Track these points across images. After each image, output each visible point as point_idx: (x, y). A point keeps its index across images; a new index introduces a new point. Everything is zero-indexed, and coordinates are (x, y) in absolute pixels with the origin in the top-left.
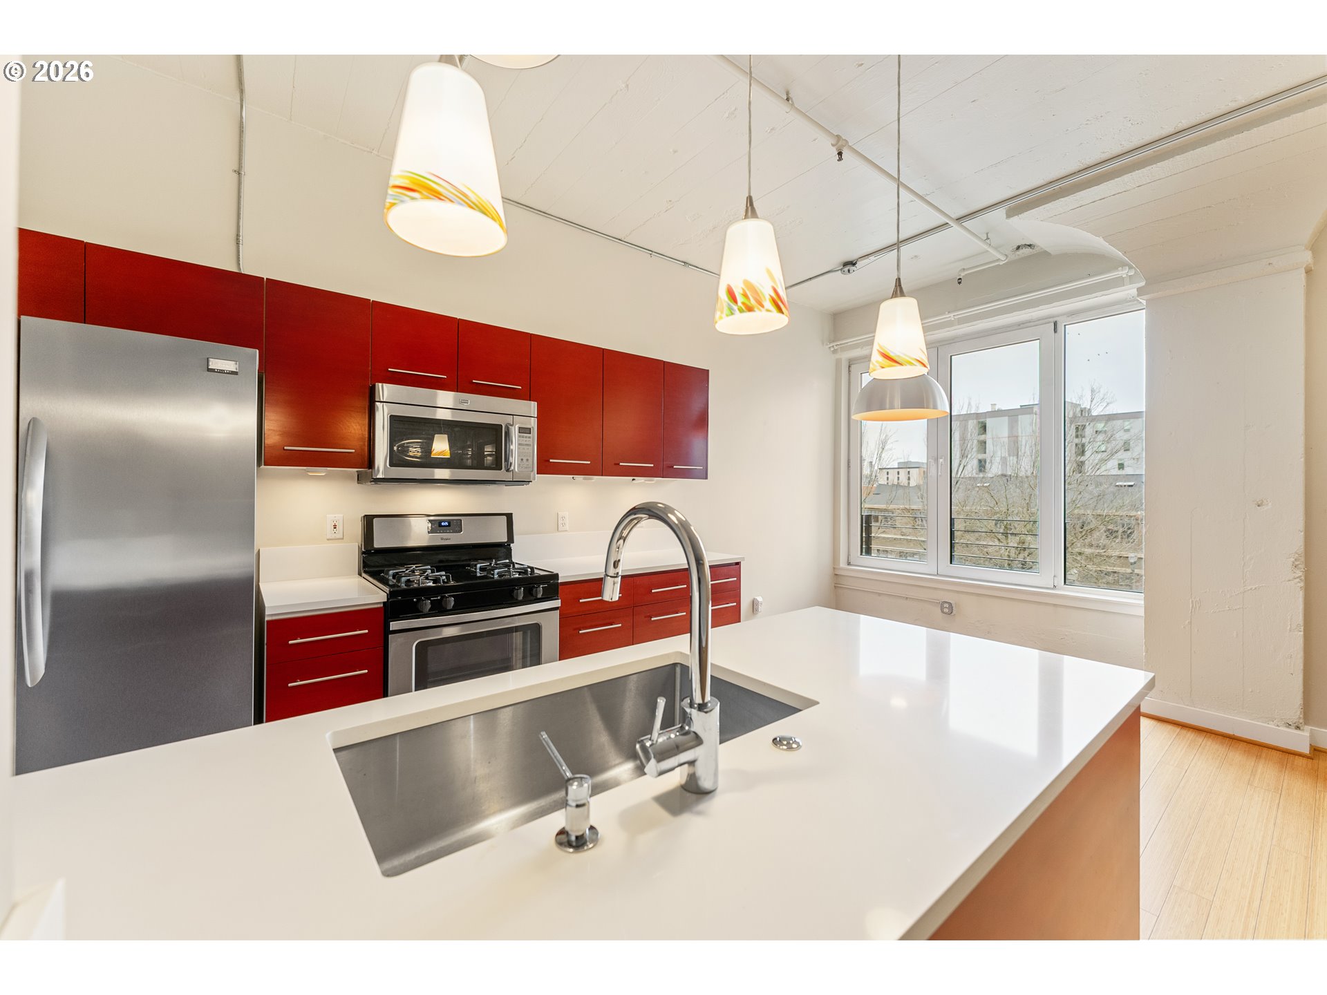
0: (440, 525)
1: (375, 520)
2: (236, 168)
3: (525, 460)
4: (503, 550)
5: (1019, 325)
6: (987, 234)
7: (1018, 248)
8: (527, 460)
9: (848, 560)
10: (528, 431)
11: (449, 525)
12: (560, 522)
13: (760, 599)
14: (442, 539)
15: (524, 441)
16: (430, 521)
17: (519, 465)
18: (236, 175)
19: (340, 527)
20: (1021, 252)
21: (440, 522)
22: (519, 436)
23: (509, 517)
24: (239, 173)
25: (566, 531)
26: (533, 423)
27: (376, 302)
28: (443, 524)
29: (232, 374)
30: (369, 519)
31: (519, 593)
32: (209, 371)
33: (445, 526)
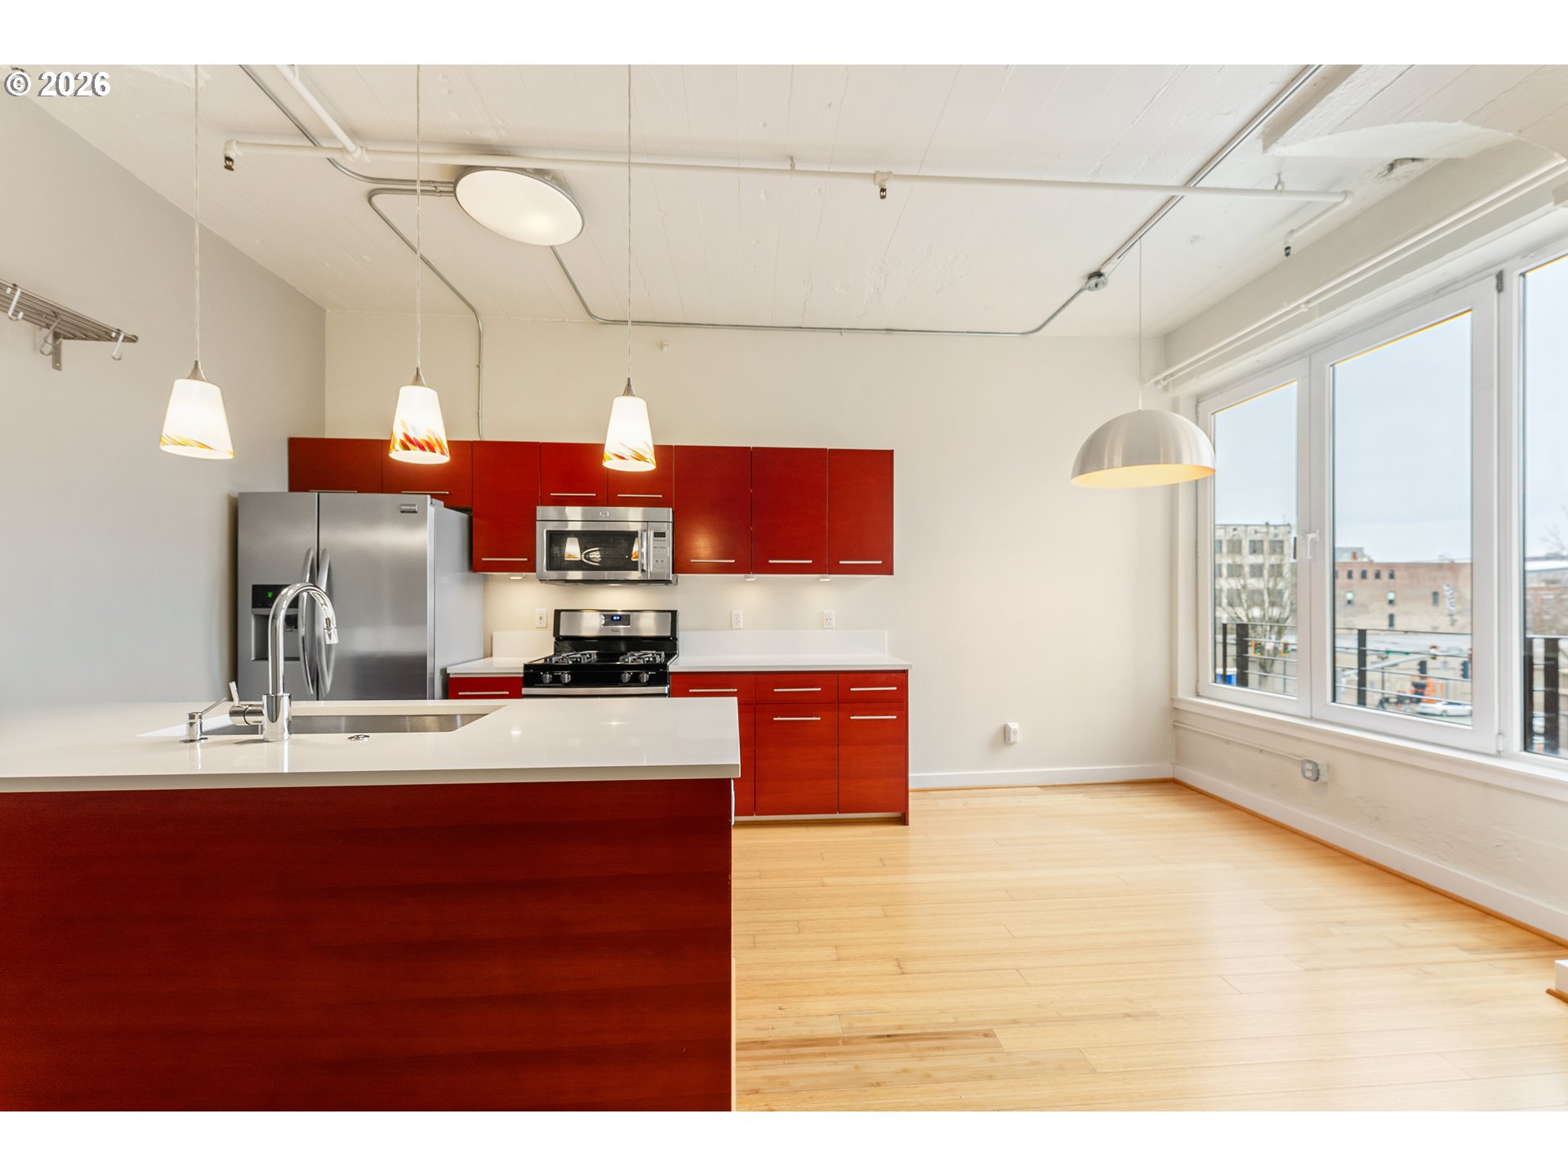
0: (612, 619)
1: (562, 613)
2: (477, 364)
3: (660, 562)
4: (668, 643)
5: (1437, 292)
6: (1279, 175)
7: (1392, 166)
8: (662, 561)
9: (1197, 689)
10: (662, 535)
11: (620, 620)
12: (734, 620)
13: (1013, 725)
14: (613, 631)
15: (659, 544)
16: (604, 615)
17: (654, 566)
18: (477, 369)
19: (544, 619)
20: (1399, 171)
21: (612, 617)
22: (654, 540)
23: (674, 613)
24: (478, 366)
25: (740, 629)
26: (668, 529)
27: (543, 443)
28: (615, 618)
29: (416, 512)
30: (558, 613)
31: (627, 676)
32: (402, 512)
33: (617, 620)
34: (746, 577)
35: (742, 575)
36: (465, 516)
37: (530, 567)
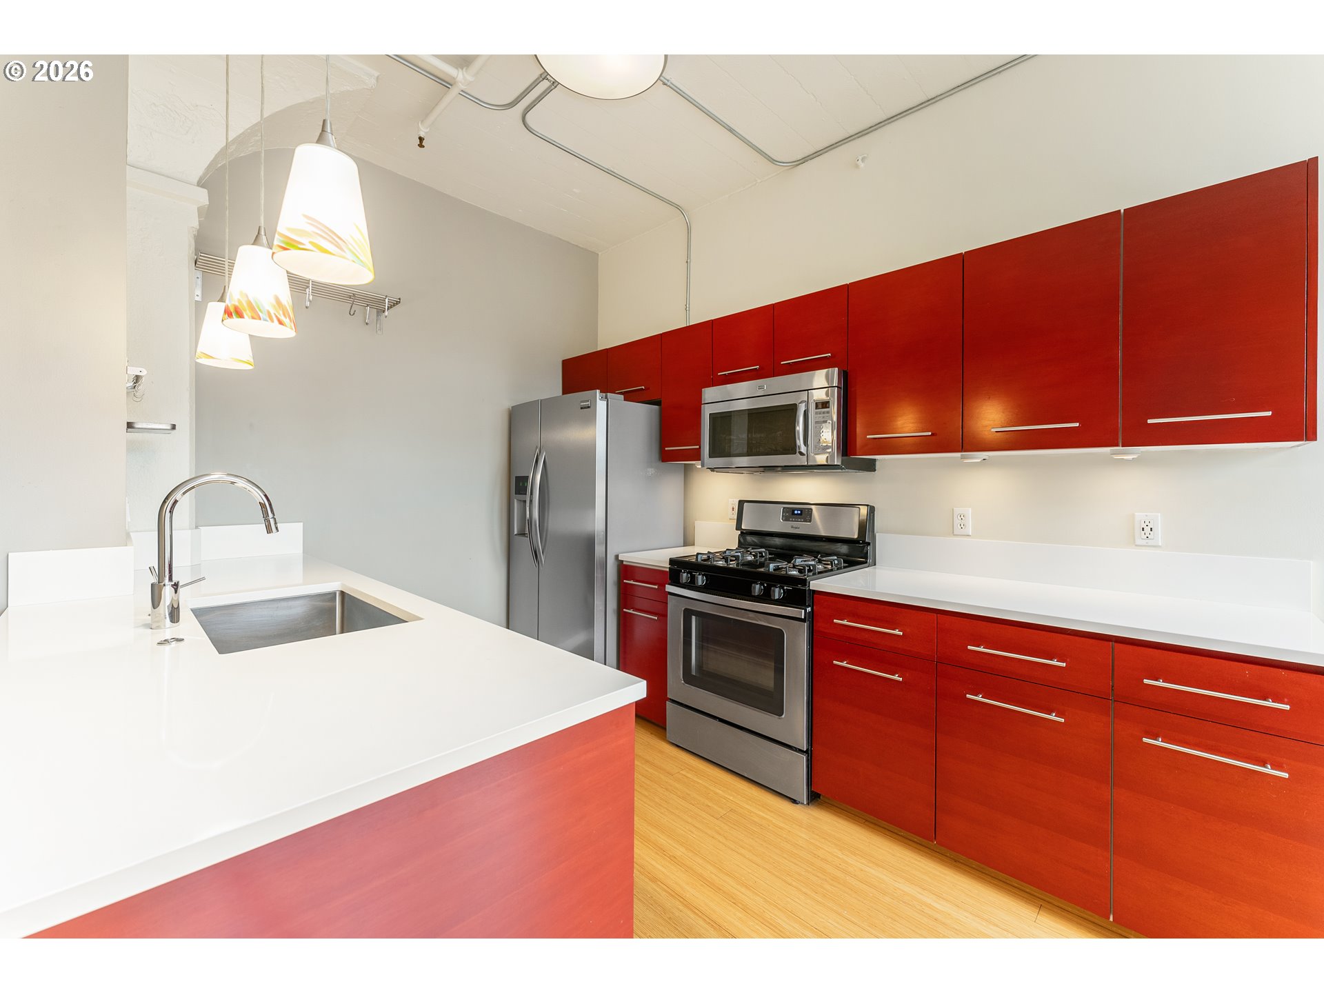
0: (793, 514)
1: (747, 504)
2: (687, 259)
8: (825, 440)
10: (827, 405)
11: (801, 514)
12: (957, 521)
14: (789, 527)
15: (820, 418)
16: (785, 508)
17: (815, 447)
18: (686, 265)
21: (793, 510)
22: (815, 414)
24: (688, 262)
25: (964, 536)
26: (833, 397)
27: (715, 320)
28: (796, 512)
29: (589, 407)
30: (741, 503)
31: (757, 589)
32: (582, 408)
33: (797, 514)
34: (963, 457)
35: (958, 455)
36: (656, 407)
37: (696, 455)
